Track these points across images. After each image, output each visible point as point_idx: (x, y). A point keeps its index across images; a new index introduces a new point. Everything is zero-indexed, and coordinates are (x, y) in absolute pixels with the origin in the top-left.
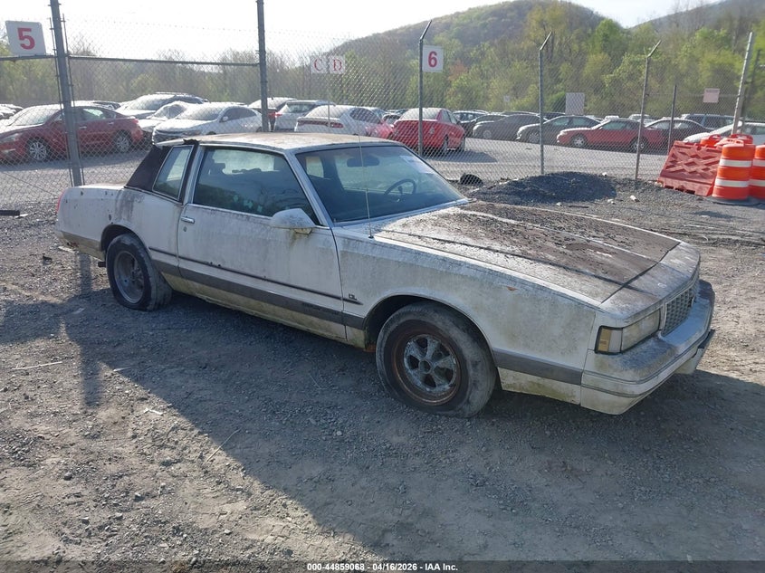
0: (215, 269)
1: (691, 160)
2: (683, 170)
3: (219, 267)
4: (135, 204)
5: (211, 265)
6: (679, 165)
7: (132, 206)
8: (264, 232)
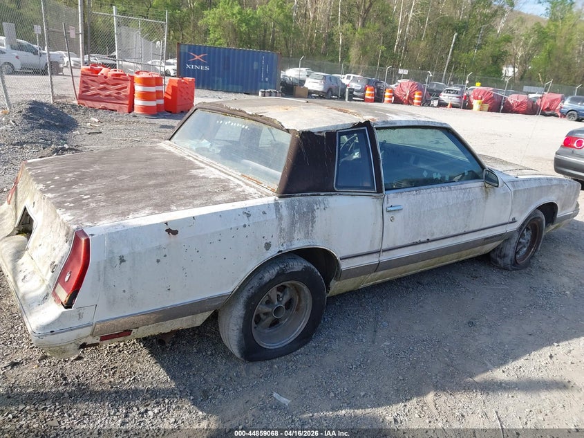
0: (425, 245)
1: (101, 86)
2: (98, 94)
3: (428, 241)
4: (317, 213)
5: (421, 243)
6: (92, 90)
7: (313, 217)
8: (467, 195)
